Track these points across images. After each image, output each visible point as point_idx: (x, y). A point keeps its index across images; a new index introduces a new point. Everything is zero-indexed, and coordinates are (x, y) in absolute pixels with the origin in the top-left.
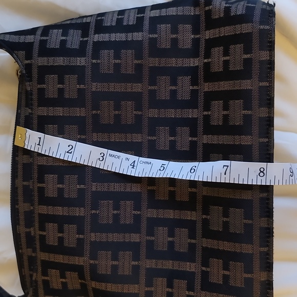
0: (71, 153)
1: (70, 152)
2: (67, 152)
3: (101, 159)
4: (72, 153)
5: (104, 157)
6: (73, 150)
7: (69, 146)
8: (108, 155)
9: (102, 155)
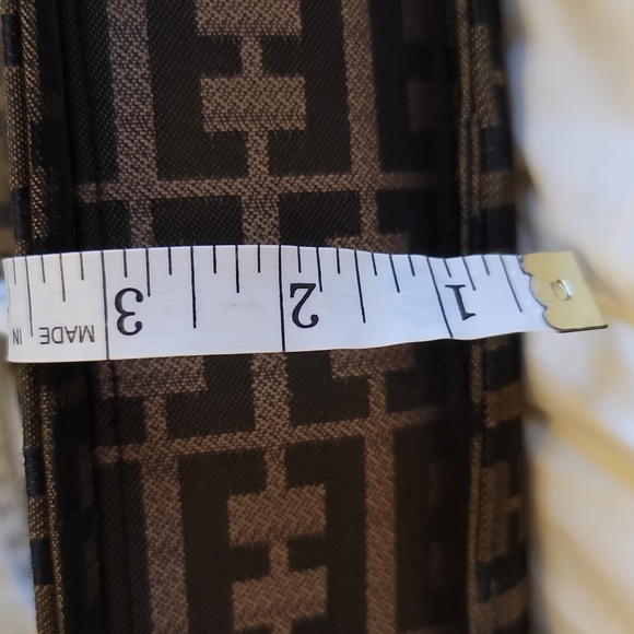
0: (294, 287)
1: (301, 293)
2: (311, 287)
3: (129, 302)
4: (287, 291)
5: (114, 315)
6: (290, 305)
7: (315, 319)
8: (99, 334)
9: (129, 324)
